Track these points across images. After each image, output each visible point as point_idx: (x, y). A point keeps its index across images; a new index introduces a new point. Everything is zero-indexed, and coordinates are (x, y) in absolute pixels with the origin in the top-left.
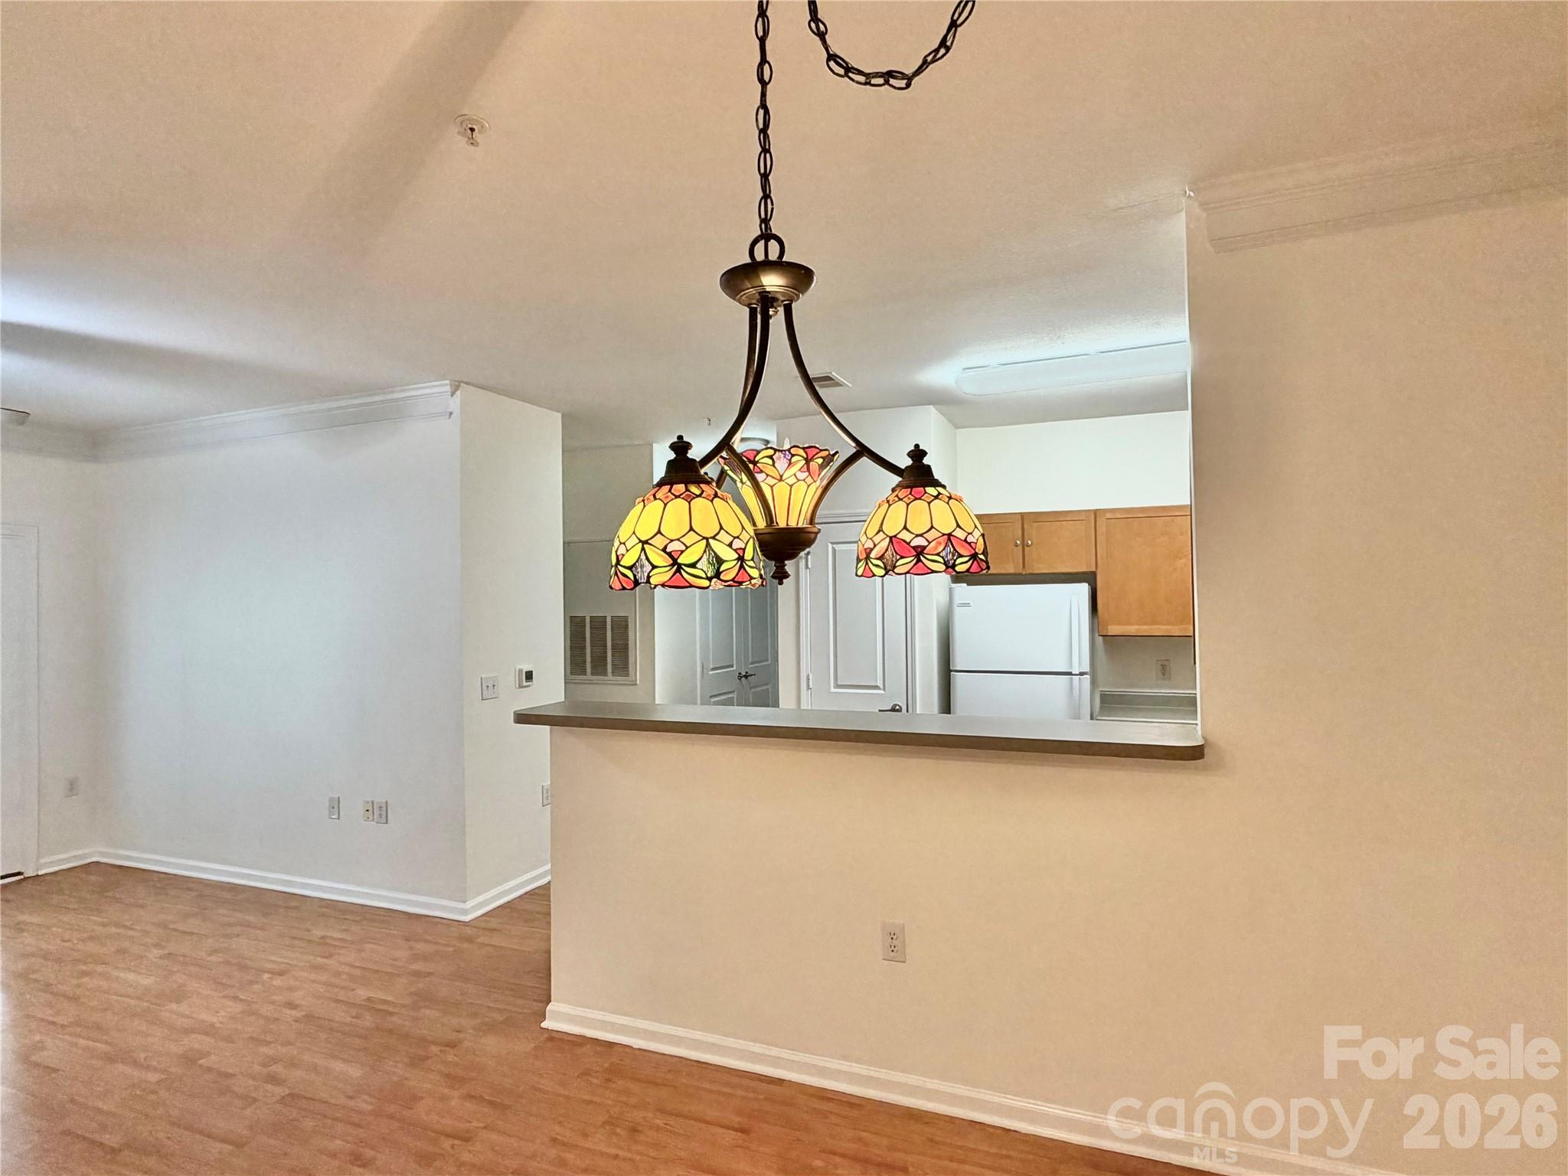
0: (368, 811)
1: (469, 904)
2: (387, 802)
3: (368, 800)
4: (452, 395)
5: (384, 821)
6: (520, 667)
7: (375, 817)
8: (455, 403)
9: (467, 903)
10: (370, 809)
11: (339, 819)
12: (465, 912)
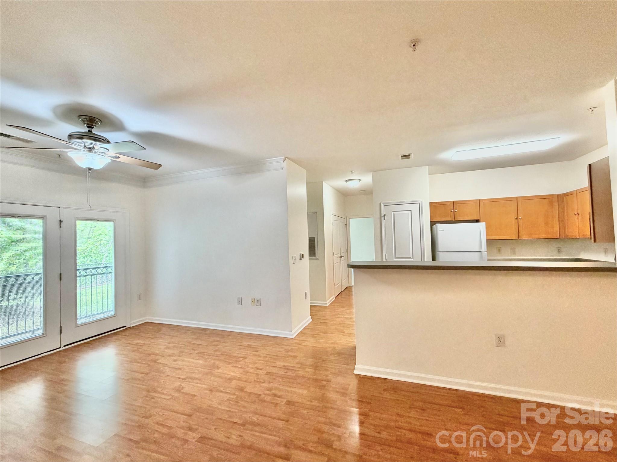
0: (253, 302)
1: (293, 332)
2: (260, 299)
3: (253, 298)
4: (283, 162)
5: (260, 305)
6: (301, 253)
7: (256, 304)
8: (284, 164)
9: (292, 331)
10: (254, 301)
11: (241, 305)
12: (292, 335)
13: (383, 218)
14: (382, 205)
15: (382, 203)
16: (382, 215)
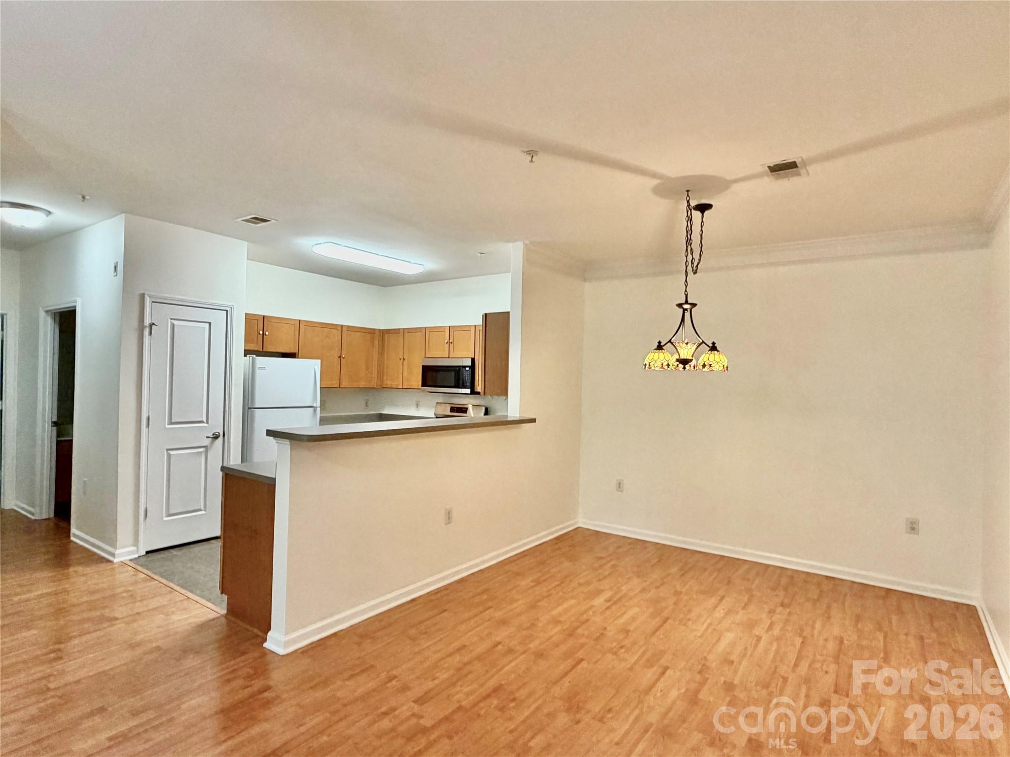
13: (146, 332)
14: (148, 301)
15: (148, 295)
16: (145, 324)
